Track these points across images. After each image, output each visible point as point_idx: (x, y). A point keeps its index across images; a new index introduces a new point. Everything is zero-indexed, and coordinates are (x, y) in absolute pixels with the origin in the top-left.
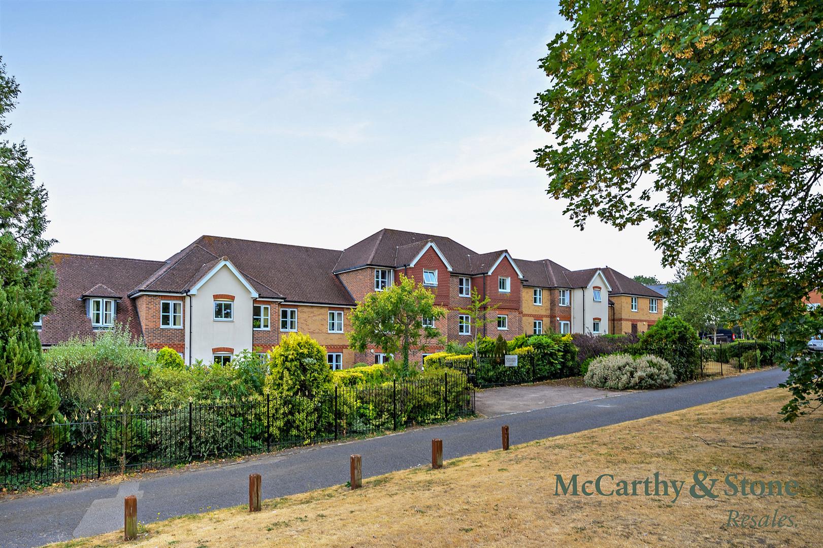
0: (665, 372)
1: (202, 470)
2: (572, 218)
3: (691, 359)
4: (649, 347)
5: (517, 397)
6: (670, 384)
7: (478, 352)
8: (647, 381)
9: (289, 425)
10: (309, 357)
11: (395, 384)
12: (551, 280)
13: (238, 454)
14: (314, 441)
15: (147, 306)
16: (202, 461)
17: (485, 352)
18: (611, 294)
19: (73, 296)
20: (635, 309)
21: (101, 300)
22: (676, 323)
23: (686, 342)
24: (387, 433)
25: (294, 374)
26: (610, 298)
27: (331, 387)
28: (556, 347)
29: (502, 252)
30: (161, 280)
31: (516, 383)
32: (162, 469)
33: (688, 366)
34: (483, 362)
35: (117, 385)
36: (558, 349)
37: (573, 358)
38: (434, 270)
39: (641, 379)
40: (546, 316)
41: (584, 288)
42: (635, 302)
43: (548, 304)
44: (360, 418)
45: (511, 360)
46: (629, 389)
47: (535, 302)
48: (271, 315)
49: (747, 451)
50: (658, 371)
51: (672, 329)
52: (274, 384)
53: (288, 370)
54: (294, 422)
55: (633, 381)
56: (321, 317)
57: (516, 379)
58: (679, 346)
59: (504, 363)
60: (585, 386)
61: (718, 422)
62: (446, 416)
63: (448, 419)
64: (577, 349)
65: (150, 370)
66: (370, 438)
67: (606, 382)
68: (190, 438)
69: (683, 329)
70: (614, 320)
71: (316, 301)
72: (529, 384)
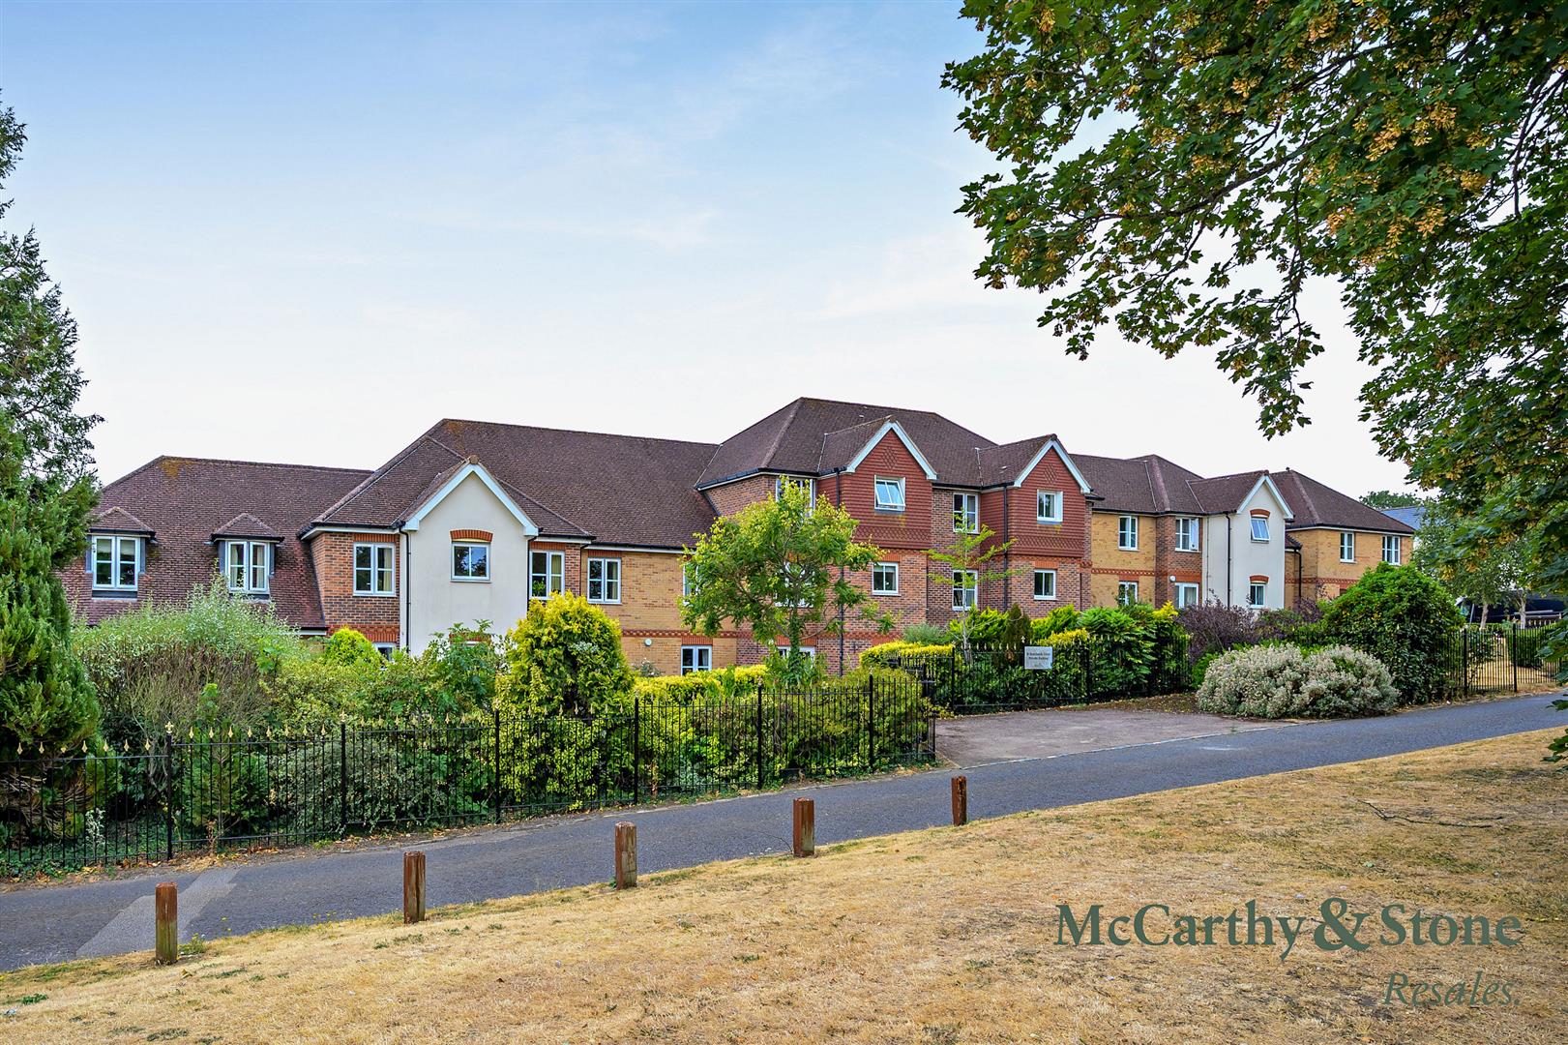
0: (1373, 682)
1: (362, 852)
2: (1058, 333)
3: (1440, 657)
4: (1343, 630)
5: (1039, 731)
6: (1384, 706)
7: (969, 640)
8: (1329, 701)
9: (543, 772)
10: (583, 639)
11: (760, 695)
12: (1159, 498)
13: (435, 824)
14: (591, 805)
15: (329, 553)
16: (368, 836)
17: (982, 641)
18: (1291, 526)
19: (196, 536)
20: (1349, 557)
21: (245, 543)
22: (1404, 578)
23: (1428, 618)
24: (743, 792)
25: (552, 674)
26: (1291, 535)
27: (629, 699)
28: (1140, 630)
29: (1043, 440)
30: (355, 505)
31: (1051, 705)
32: (289, 847)
33: (1431, 671)
34: (978, 660)
35: (213, 689)
36: (1145, 636)
37: (1178, 655)
38: (899, 478)
39: (1317, 696)
40: (1146, 573)
41: (1229, 512)
42: (1350, 544)
43: (1151, 548)
44: (693, 764)
45: (1040, 658)
46: (1289, 717)
47: (1123, 543)
48: (567, 570)
49: (1466, 832)
50: (1355, 680)
51: (1395, 590)
52: (513, 691)
53: (541, 663)
54: (553, 766)
55: (1297, 700)
56: (668, 575)
57: (1050, 696)
58: (1411, 627)
59: (1022, 663)
60: (1195, 709)
61: (1438, 778)
62: (871, 763)
63: (874, 769)
64: (1188, 637)
65: (277, 663)
66: (704, 802)
67: (1240, 702)
68: (345, 791)
69: (1419, 590)
70: (1299, 579)
71: (659, 544)
72: (1078, 706)
